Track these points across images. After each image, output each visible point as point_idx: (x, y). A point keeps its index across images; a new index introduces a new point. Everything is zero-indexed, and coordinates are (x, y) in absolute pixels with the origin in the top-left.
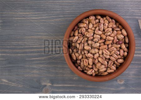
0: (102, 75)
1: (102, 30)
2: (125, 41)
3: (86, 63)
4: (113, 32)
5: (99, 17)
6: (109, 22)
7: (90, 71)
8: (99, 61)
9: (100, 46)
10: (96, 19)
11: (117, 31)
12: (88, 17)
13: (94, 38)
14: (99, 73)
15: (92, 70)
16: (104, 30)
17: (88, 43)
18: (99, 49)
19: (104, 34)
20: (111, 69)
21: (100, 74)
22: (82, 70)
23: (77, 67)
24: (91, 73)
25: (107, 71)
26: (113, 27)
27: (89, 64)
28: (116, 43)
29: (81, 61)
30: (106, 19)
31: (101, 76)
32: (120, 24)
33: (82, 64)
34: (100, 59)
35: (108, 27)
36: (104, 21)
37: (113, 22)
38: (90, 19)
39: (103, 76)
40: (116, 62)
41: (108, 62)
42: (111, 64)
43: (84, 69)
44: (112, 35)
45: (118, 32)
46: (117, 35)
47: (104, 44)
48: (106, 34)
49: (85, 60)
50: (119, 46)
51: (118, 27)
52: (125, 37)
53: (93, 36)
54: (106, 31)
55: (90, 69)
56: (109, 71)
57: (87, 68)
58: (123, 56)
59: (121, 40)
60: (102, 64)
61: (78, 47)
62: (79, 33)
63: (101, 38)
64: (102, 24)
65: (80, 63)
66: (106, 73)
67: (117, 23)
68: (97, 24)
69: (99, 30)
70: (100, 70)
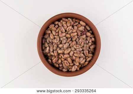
0: (84, 65)
1: (64, 31)
2: (87, 29)
3: (67, 64)
4: (74, 28)
5: (57, 23)
6: (66, 22)
7: (73, 68)
8: (76, 57)
9: (70, 45)
10: (55, 25)
11: (76, 26)
12: (48, 27)
13: (62, 41)
14: (81, 65)
15: (74, 66)
16: (66, 31)
17: (59, 47)
18: (70, 47)
19: (68, 33)
20: (89, 57)
21: (83, 66)
22: (67, 70)
23: (62, 71)
24: (75, 69)
25: (87, 60)
26: (72, 24)
27: (69, 63)
28: (81, 35)
29: (62, 64)
30: (63, 21)
31: (84, 67)
32: (76, 19)
33: (64, 66)
34: (75, 55)
35: (68, 27)
36: (62, 23)
37: (69, 20)
38: (51, 28)
39: (86, 66)
40: (89, 50)
41: (83, 53)
42: (86, 53)
43: (68, 69)
44: (74, 31)
45: (78, 26)
46: (79, 29)
47: (72, 41)
48: (69, 33)
49: (65, 62)
50: (85, 36)
51: (76, 22)
52: (85, 27)
53: (60, 40)
54: (67, 31)
55: (73, 66)
56: (88, 59)
57: (70, 67)
58: (92, 42)
59: (84, 30)
60: (80, 58)
61: (53, 55)
62: (48, 44)
63: (67, 38)
64: (62, 26)
65: (62, 66)
66: (87, 63)
67: (73, 19)
68: (58, 29)
69: (62, 32)
70: (81, 63)
